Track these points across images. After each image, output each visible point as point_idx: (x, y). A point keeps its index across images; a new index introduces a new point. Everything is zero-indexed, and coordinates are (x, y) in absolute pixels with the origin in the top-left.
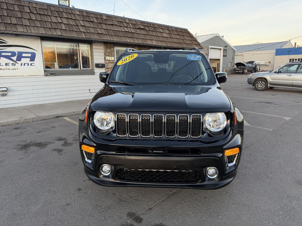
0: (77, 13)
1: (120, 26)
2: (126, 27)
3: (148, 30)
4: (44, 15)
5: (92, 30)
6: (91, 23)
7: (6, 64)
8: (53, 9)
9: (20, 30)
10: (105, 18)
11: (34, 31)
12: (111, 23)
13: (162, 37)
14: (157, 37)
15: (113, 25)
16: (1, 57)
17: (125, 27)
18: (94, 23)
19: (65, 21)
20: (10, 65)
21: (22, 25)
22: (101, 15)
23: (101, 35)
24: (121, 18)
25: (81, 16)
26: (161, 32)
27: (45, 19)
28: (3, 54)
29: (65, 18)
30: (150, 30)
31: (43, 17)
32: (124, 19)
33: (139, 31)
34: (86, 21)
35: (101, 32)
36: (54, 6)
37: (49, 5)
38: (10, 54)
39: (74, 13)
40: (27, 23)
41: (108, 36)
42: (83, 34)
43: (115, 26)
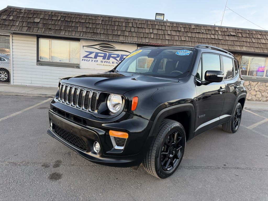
0: (168, 24)
1: (207, 34)
2: (214, 34)
3: (241, 36)
4: (141, 28)
5: (176, 38)
6: (178, 32)
7: (113, 63)
8: (149, 23)
9: (121, 39)
10: (193, 27)
11: (130, 40)
12: (198, 32)
13: (258, 44)
14: (250, 43)
15: (199, 33)
16: (111, 58)
17: (212, 34)
18: (180, 32)
19: (155, 32)
20: (115, 63)
21: (123, 35)
22: (190, 25)
23: (184, 42)
24: (211, 26)
25: (171, 27)
26: (259, 38)
27: (141, 30)
28: (112, 56)
29: (156, 29)
30: (243, 37)
31: (139, 29)
32: (214, 27)
33: (227, 38)
34: (174, 30)
35: (184, 40)
36: (151, 21)
37: (147, 21)
38: (116, 56)
39: (166, 25)
40: (127, 34)
41: (191, 42)
42: (167, 41)
43: (201, 34)
